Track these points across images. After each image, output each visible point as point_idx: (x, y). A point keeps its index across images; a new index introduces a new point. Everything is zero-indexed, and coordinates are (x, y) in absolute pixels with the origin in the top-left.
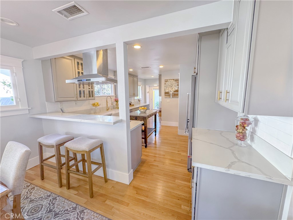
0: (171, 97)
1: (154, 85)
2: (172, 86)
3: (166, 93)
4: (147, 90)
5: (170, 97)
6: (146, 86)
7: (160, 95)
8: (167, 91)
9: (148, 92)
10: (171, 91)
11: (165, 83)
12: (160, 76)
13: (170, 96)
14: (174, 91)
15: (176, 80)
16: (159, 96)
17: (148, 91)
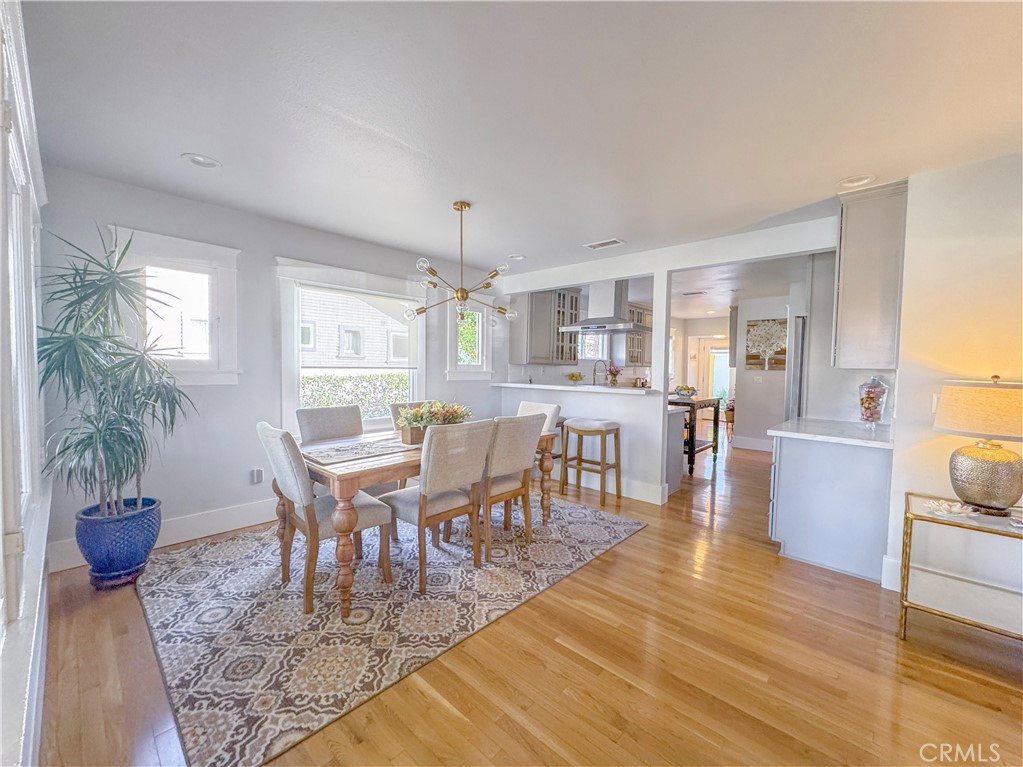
0: (767, 368)
1: (715, 336)
2: (769, 337)
3: (750, 357)
4: (691, 352)
5: (763, 369)
6: (689, 338)
7: (733, 364)
8: (754, 351)
9: (694, 357)
10: (768, 351)
11: (749, 331)
12: (734, 310)
13: (762, 365)
14: (775, 354)
15: (782, 321)
16: (731, 366)
17: (693, 355)
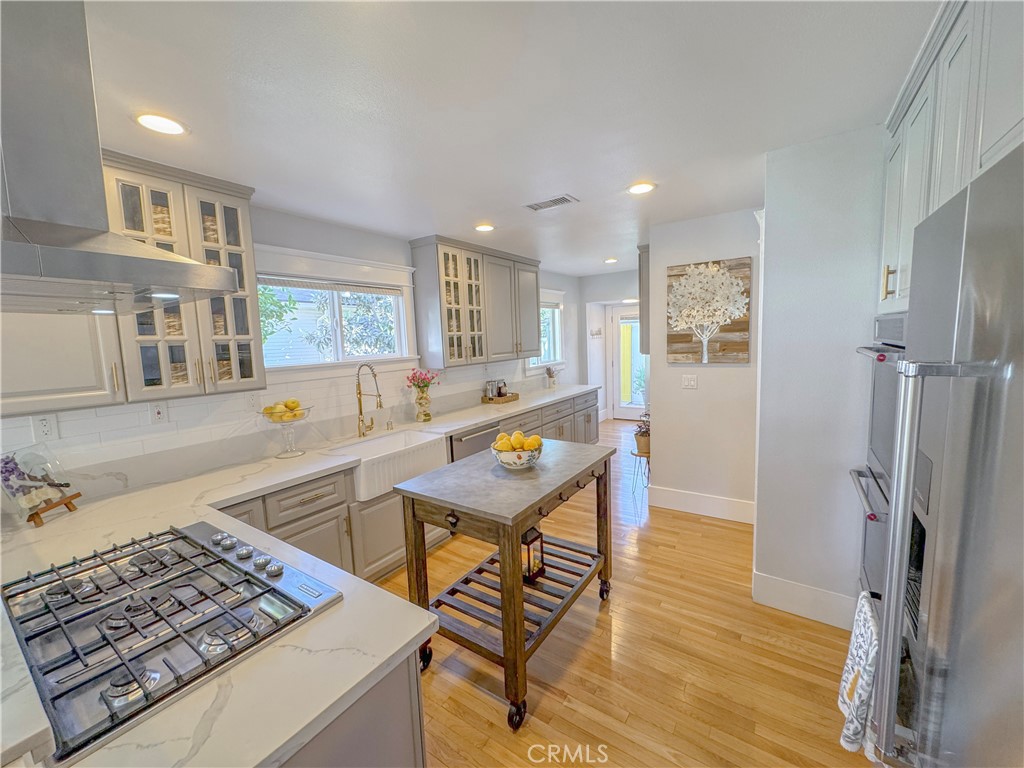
0: (705, 361)
5: (700, 360)
6: (588, 305)
7: (645, 348)
8: (681, 327)
9: (596, 333)
10: (706, 325)
11: (670, 287)
12: (644, 251)
14: (725, 329)
15: (734, 263)
16: (642, 351)
17: (595, 330)
